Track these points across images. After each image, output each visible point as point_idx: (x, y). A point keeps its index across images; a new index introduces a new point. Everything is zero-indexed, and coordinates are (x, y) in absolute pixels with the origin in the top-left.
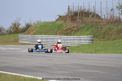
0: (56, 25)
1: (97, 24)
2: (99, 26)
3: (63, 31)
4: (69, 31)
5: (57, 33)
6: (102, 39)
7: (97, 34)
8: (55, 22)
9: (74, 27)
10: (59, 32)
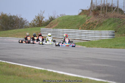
0: (79, 19)
1: (119, 19)
2: (122, 21)
3: (85, 25)
4: (91, 26)
5: (79, 27)
6: (124, 35)
7: (119, 29)
8: (78, 16)
9: (97, 22)
10: (81, 26)
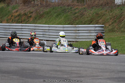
1: (71, 8)
4: (23, 18)
